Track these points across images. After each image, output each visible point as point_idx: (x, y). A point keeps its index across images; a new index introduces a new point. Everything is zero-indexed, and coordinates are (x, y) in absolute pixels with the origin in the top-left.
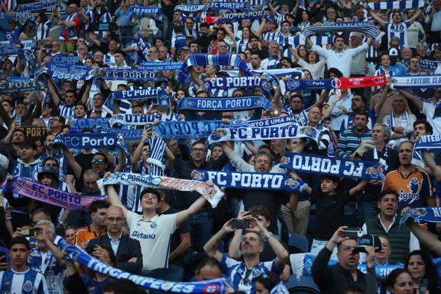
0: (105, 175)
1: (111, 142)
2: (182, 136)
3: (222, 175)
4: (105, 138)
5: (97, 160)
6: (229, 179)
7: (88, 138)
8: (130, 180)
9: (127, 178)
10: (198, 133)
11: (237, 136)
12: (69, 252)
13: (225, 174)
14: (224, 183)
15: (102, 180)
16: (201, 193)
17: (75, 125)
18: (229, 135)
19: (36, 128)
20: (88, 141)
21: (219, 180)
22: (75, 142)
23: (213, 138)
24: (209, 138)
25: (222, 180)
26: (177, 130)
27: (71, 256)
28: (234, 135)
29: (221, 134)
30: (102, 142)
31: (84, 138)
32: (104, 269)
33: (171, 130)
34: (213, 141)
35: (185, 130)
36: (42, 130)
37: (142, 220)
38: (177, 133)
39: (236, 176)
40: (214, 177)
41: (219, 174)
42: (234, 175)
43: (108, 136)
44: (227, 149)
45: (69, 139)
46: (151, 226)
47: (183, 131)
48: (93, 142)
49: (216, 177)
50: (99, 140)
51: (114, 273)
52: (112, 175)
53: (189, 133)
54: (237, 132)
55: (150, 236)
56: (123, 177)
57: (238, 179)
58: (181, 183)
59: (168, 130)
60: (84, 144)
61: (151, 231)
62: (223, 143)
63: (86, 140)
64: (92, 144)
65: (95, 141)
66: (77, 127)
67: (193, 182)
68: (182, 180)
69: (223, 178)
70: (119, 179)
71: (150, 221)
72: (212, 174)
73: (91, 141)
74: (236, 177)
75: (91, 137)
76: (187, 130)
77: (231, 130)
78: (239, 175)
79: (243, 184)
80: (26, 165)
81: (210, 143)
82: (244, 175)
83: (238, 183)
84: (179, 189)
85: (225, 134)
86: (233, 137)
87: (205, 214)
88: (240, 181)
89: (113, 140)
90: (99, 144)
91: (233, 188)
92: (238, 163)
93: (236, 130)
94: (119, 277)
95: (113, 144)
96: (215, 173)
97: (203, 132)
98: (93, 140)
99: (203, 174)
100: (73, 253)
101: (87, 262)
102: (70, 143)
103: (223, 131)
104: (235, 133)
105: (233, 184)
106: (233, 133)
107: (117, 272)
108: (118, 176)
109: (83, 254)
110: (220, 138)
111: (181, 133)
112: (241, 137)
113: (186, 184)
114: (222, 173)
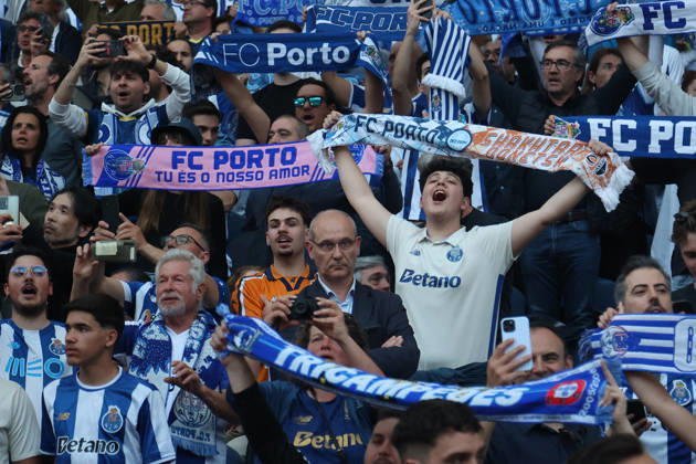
0: (328, 120)
1: (341, 55)
2: (519, 27)
3: (624, 128)
4: (326, 45)
5: (307, 98)
6: (643, 136)
7: (282, 47)
8: (388, 134)
9: (380, 129)
10: (559, 14)
11: (659, 23)
12: (234, 332)
13: (632, 124)
14: (631, 146)
15: (319, 133)
16: (575, 170)
17: (246, 8)
18: (640, 20)
19: (149, 24)
20: (281, 55)
21: (617, 138)
22: (249, 56)
23: (597, 30)
24: (588, 31)
25: (624, 140)
26: (506, 11)
27: (238, 340)
28: (653, 20)
29: (619, 19)
30: (317, 57)
31: (271, 47)
32: (312, 367)
33: (490, 12)
34: (598, 38)
35: (526, 8)
36: (164, 30)
37: (425, 240)
38: (507, 18)
39: (662, 129)
40: (603, 133)
41: (617, 124)
42: (654, 125)
43: (335, 40)
44: (634, 58)
45: (235, 50)
46: (449, 255)
47: (522, 13)
48: (296, 57)
49: (609, 131)
50: (310, 52)
51: (338, 374)
52: (343, 119)
53: (537, 15)
54: (660, 12)
55: (448, 283)
56: (372, 125)
57: (666, 136)
58: (524, 145)
59: (482, 13)
60: (271, 63)
61: (450, 270)
62: (624, 40)
63: (277, 51)
64: (292, 61)
65: (301, 54)
66: (250, 13)
67: (553, 142)
68: (524, 135)
69: (626, 134)
70: (362, 130)
71: (447, 244)
72: (600, 126)
73: (291, 54)
74: (659, 130)
75: (290, 42)
76: (532, 10)
77: (645, 9)
78: (668, 124)
79: (680, 149)
80: (126, 118)
81: (590, 43)
82: (681, 125)
83: (667, 145)
84: (518, 161)
85: (628, 17)
86: (648, 26)
87: (580, 226)
88: (673, 139)
89: (346, 51)
90: (310, 62)
91: (654, 159)
92: (663, 93)
93: (657, 7)
94: (347, 384)
95: (345, 59)
96: (606, 122)
97: (572, 13)
98: (296, 50)
99: (577, 125)
100: (242, 333)
101: (276, 353)
102: (236, 59)
103: (624, 11)
104: (655, 15)
105: (654, 148)
106: (648, 16)
107: (345, 373)
108: (359, 124)
109: (266, 336)
110: (615, 29)
111: (517, 18)
112: (669, 24)
113: (537, 146)
114: (625, 122)
